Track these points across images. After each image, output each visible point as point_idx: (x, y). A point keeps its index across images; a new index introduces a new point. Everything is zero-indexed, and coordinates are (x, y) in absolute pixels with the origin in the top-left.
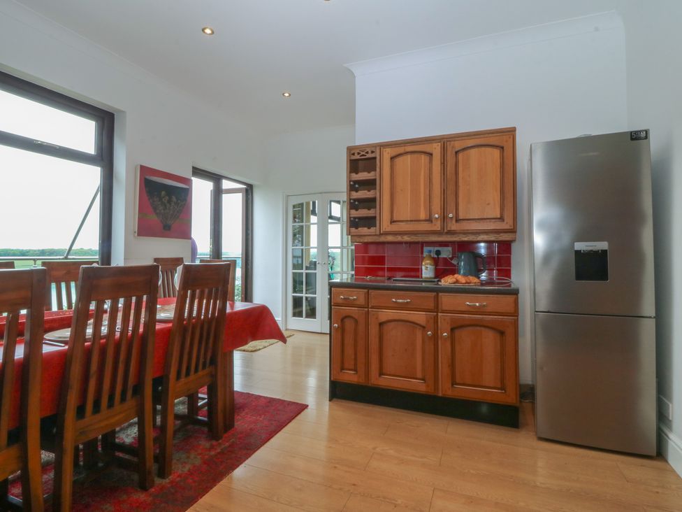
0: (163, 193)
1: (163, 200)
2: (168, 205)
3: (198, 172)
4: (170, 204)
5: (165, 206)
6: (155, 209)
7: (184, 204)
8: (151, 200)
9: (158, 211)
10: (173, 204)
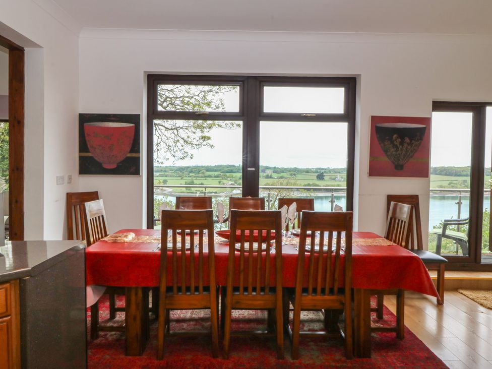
0: (395, 136)
1: (395, 142)
2: (400, 147)
3: (439, 106)
4: (403, 146)
5: (397, 148)
6: (386, 152)
7: (420, 144)
8: (382, 145)
9: (389, 153)
10: (406, 145)
